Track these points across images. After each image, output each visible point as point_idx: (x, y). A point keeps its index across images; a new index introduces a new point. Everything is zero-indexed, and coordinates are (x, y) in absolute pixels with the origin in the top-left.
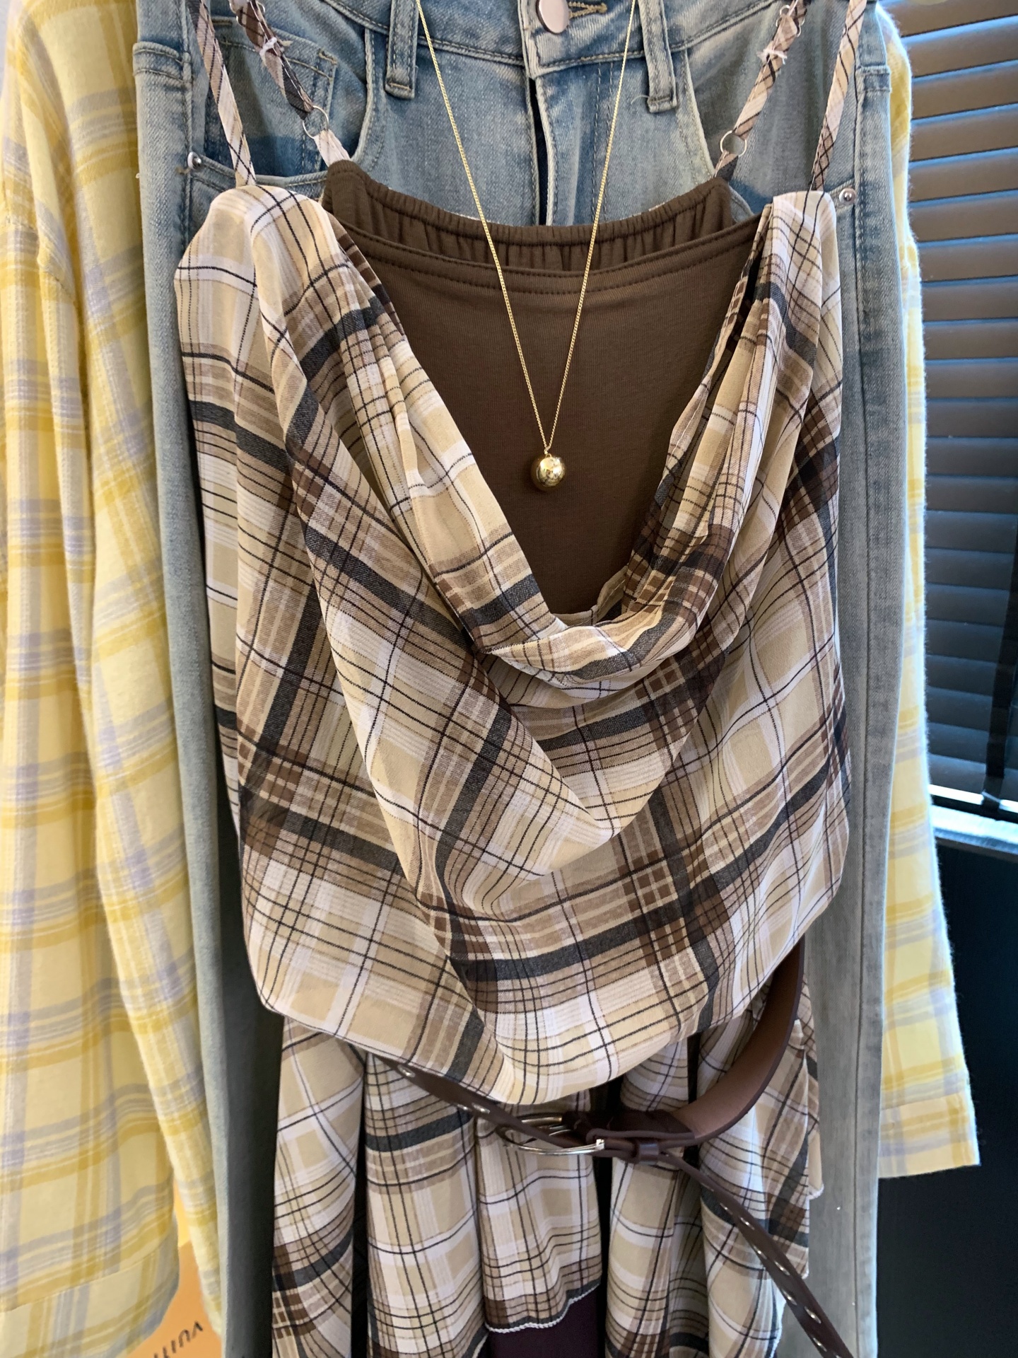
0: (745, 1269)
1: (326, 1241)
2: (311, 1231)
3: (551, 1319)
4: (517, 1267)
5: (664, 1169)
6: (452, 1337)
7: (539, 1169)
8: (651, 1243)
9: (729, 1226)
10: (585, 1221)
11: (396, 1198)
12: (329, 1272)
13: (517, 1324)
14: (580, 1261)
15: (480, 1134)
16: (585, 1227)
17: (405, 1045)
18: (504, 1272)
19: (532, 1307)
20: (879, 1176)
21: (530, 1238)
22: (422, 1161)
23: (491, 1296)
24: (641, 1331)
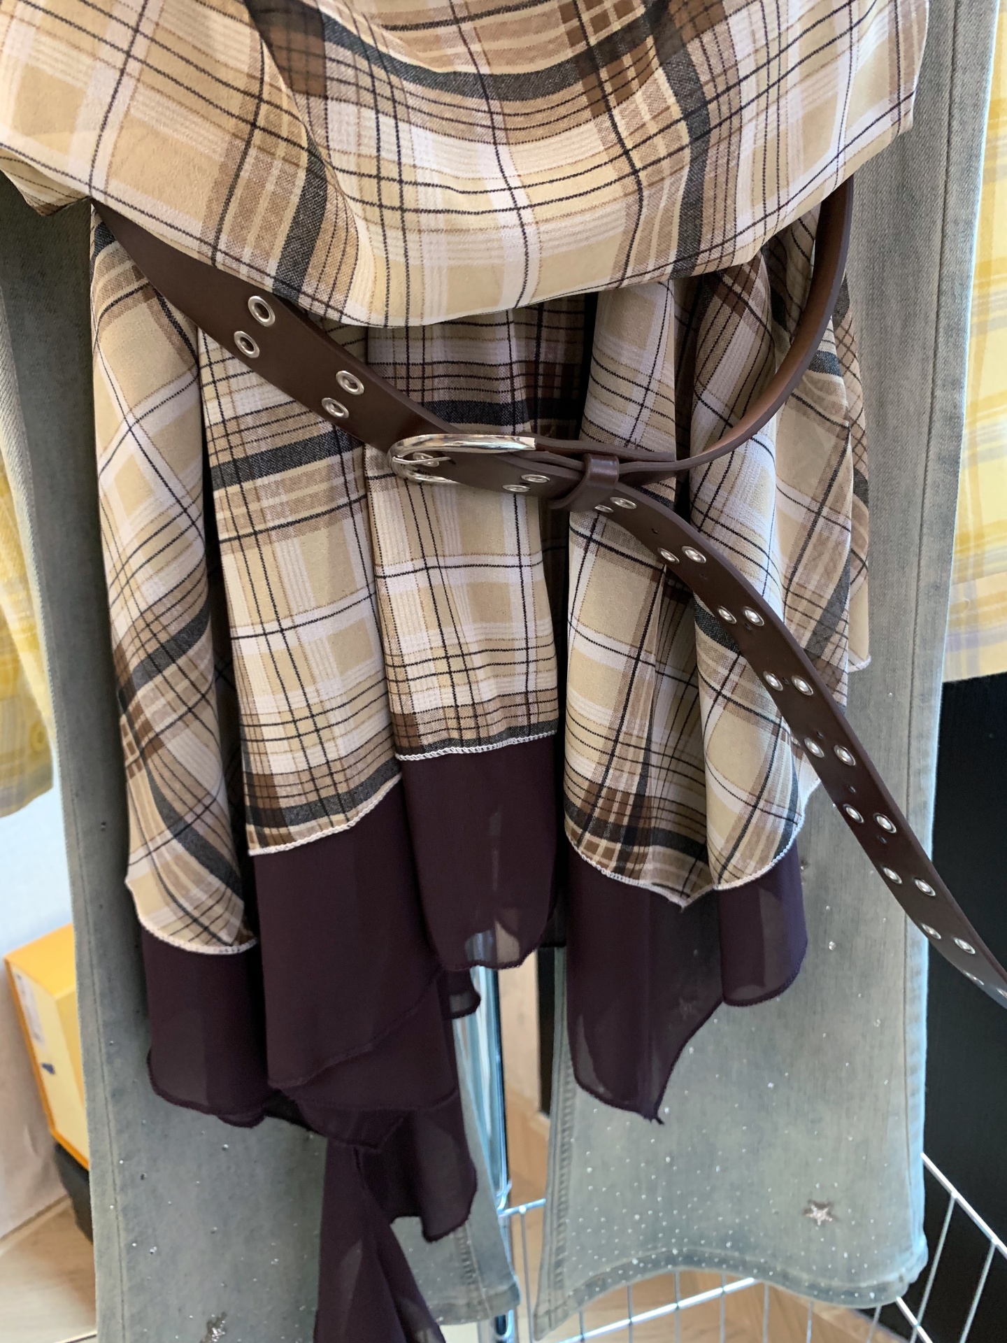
0: (753, 714)
1: (165, 621)
2: (143, 607)
3: (479, 741)
4: (431, 667)
5: (641, 563)
6: (343, 754)
7: (465, 554)
8: (621, 663)
9: (732, 655)
10: (531, 634)
11: (253, 554)
12: (173, 668)
13: (433, 747)
14: (527, 693)
15: (370, 474)
16: (532, 643)
17: (203, 210)
18: (412, 672)
19: (452, 723)
20: (943, 679)
21: (448, 630)
22: (284, 498)
23: (397, 710)
24: (608, 783)
